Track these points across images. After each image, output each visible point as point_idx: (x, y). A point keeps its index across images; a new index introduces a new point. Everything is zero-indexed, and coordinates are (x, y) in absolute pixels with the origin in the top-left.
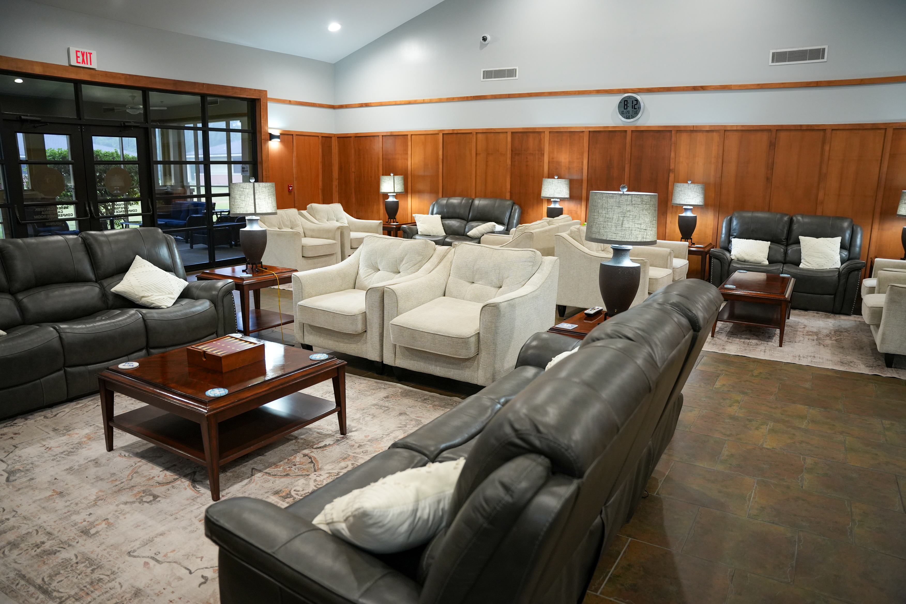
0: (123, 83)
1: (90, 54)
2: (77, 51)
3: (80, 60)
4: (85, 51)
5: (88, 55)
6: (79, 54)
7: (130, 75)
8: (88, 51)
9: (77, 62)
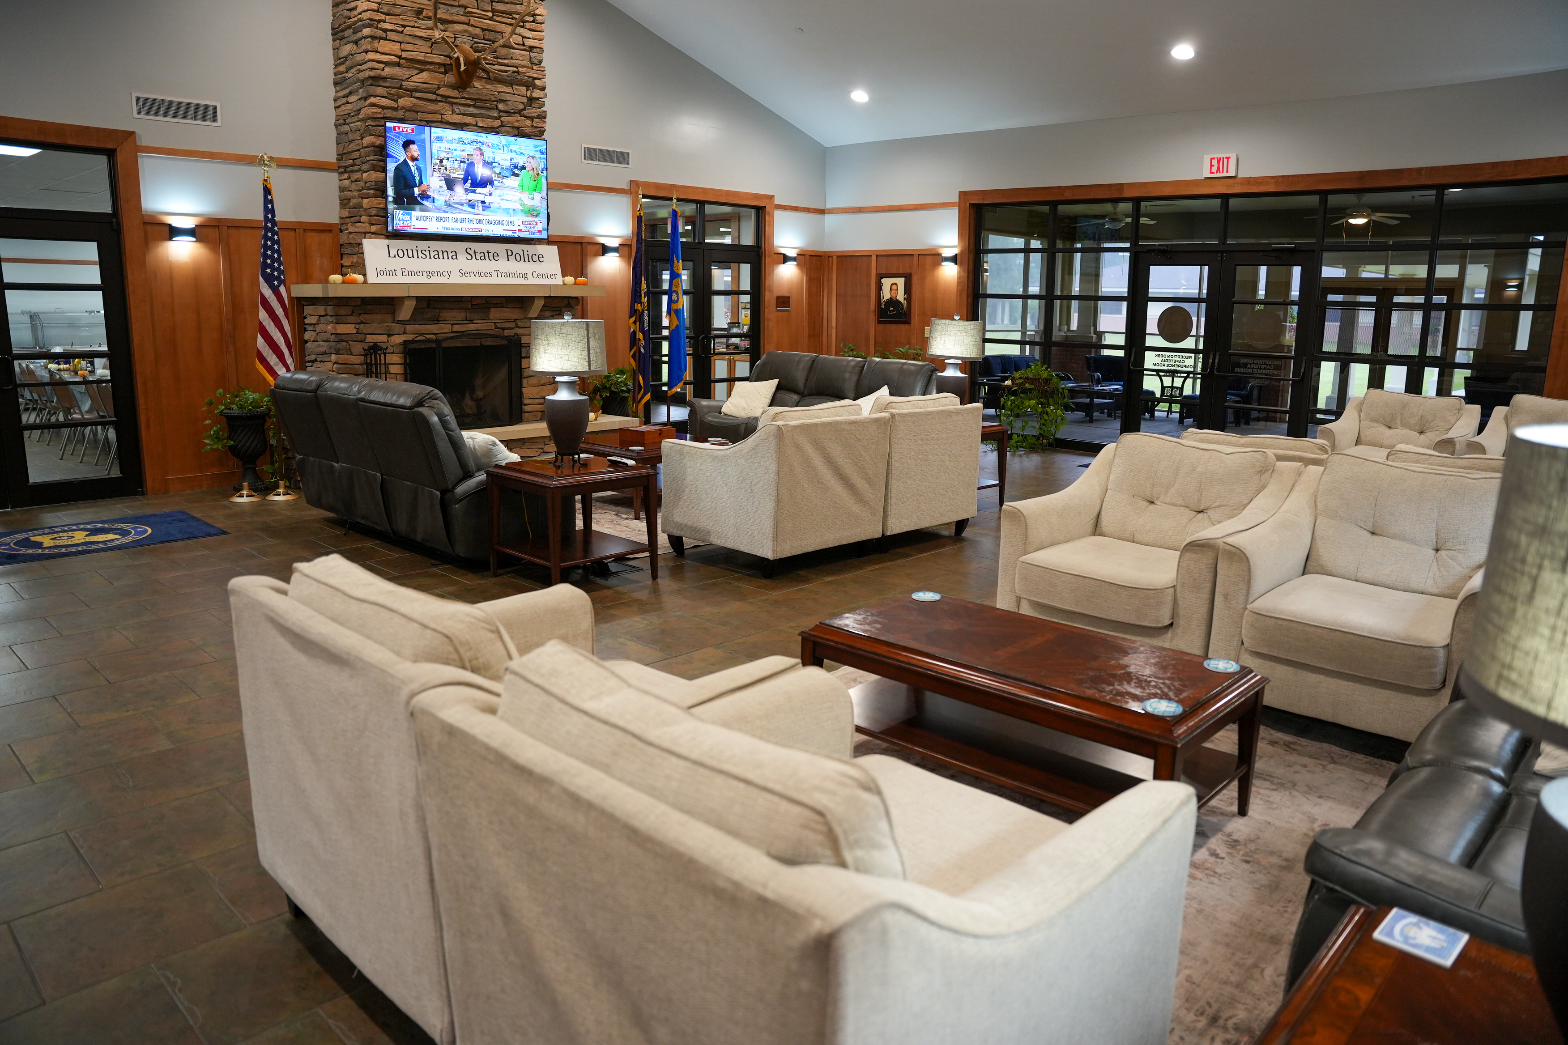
0: (1271, 189)
1: (1228, 158)
2: (1212, 159)
3: (1214, 169)
4: (1222, 156)
5: (1226, 160)
6: (1215, 162)
7: (1283, 177)
8: (1225, 155)
9: (1211, 173)
